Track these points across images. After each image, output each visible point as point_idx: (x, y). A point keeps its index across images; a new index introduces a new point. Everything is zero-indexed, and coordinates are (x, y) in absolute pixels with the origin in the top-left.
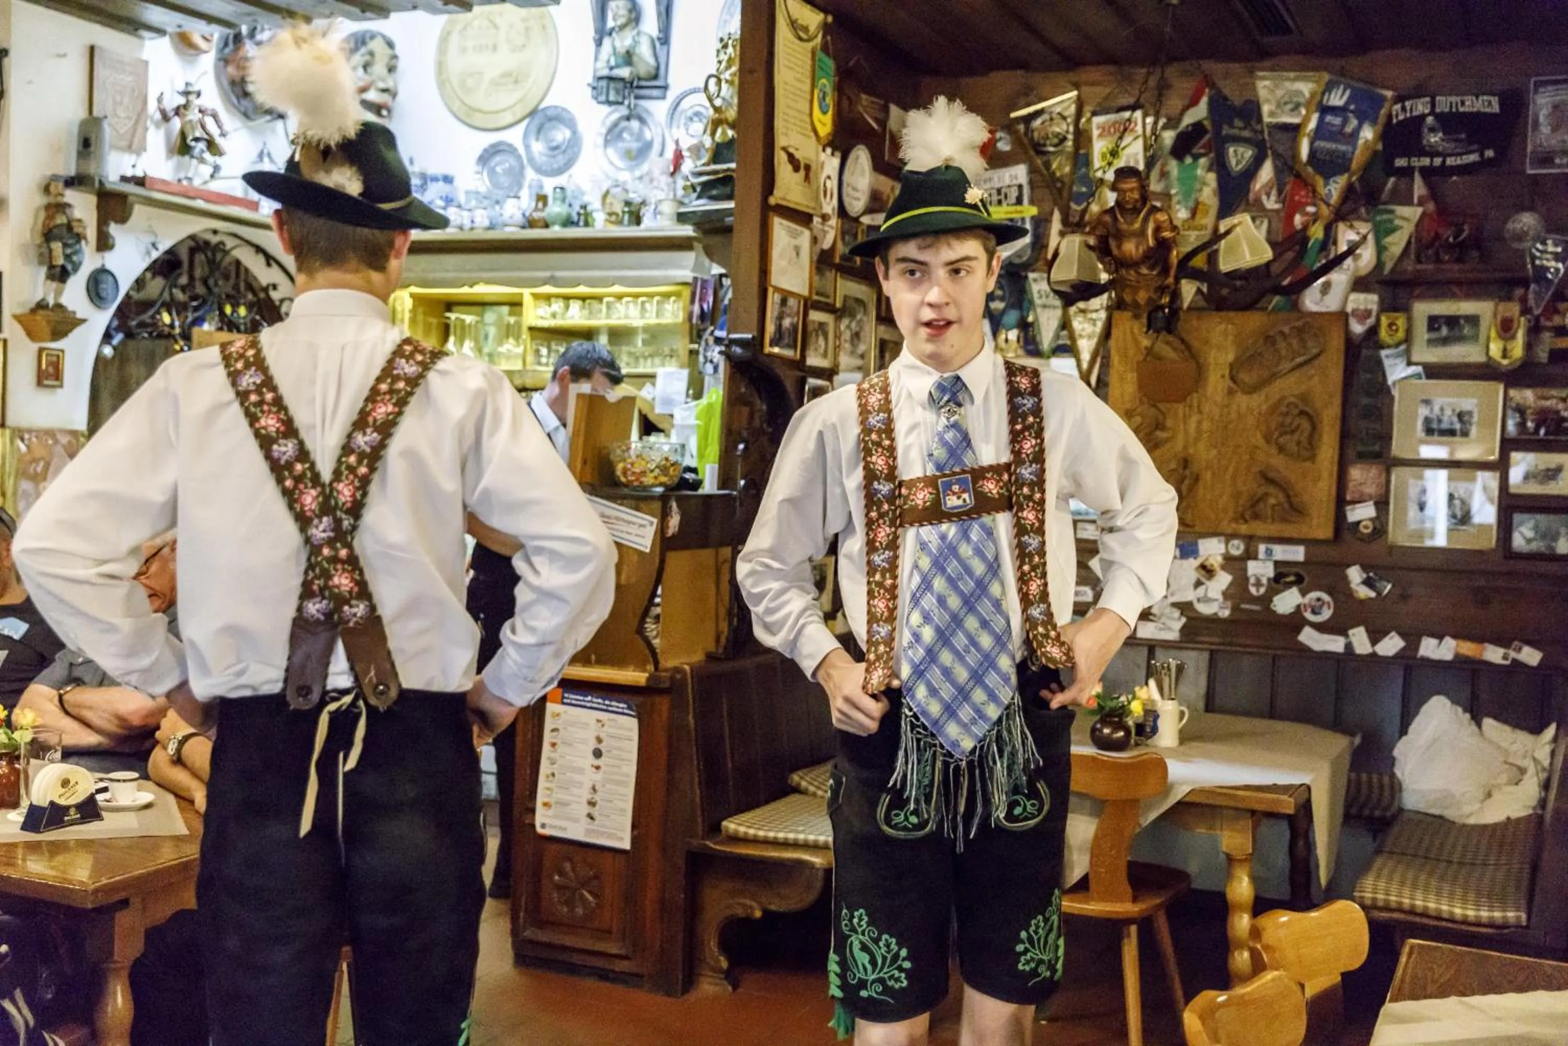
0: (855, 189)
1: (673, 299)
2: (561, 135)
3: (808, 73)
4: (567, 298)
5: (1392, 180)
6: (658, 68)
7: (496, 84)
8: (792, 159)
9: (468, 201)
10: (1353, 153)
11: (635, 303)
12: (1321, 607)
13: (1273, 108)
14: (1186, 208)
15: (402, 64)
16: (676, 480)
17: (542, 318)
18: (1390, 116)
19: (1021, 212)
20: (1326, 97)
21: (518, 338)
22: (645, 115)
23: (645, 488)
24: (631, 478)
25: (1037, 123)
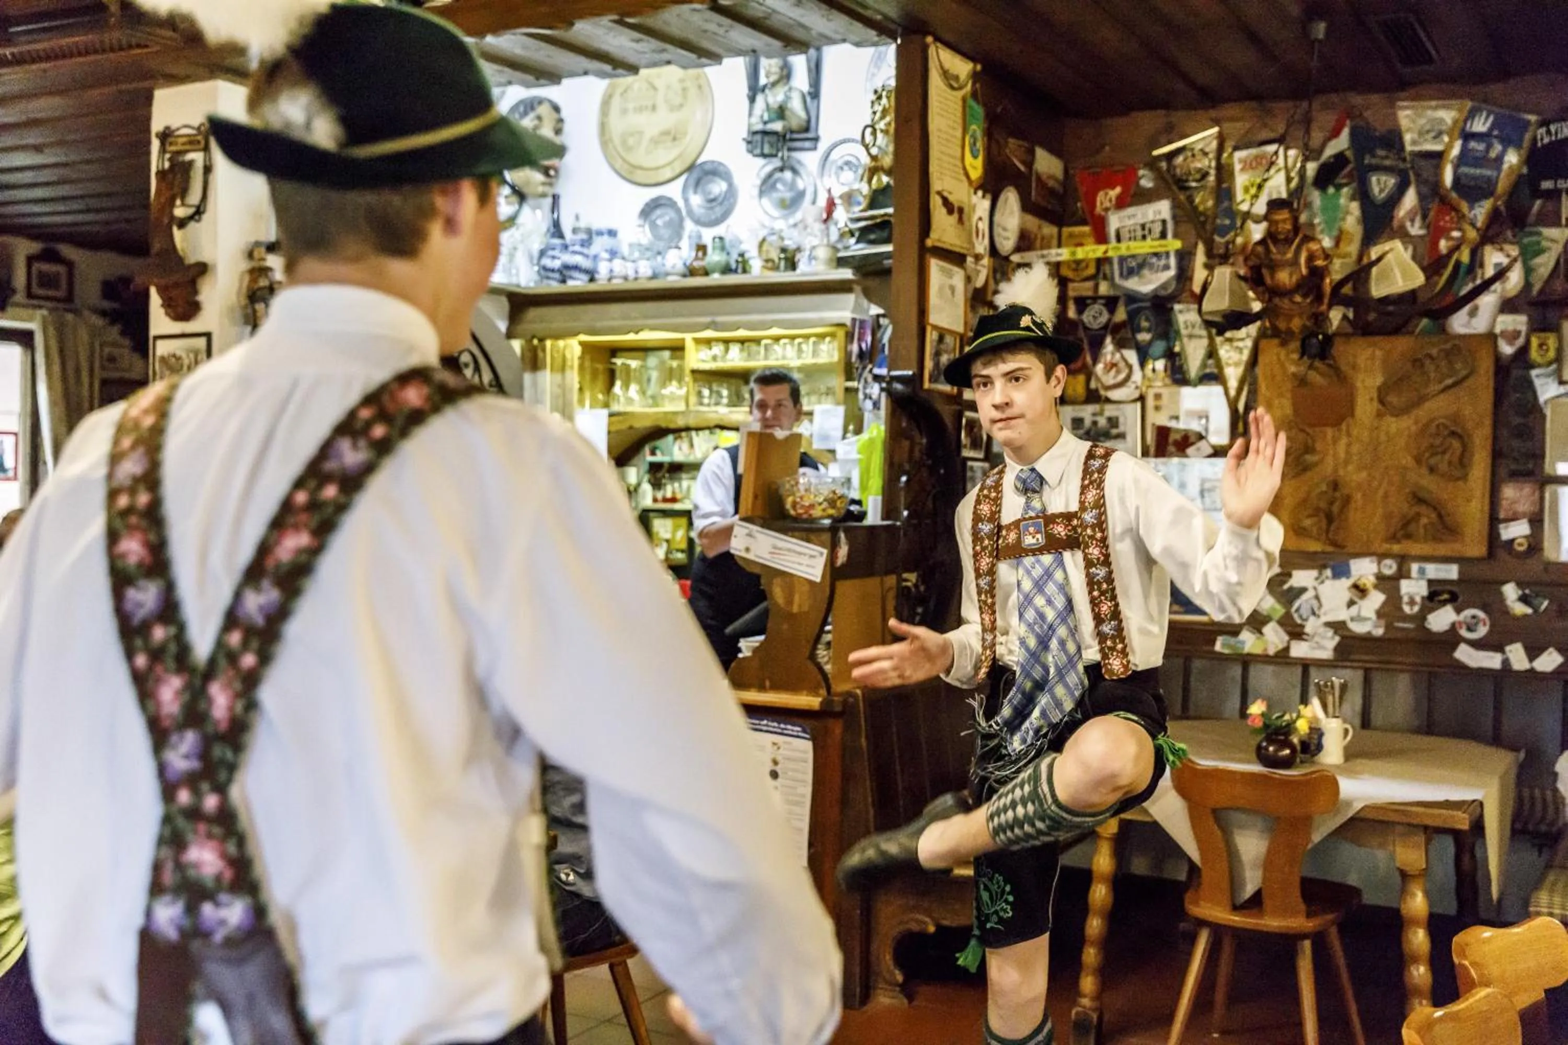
0: (1005, 229)
1: (828, 339)
2: (718, 187)
3: (960, 121)
4: (727, 342)
5: (1538, 203)
6: (809, 121)
7: (655, 142)
8: (946, 203)
9: (631, 253)
10: (1498, 177)
11: (792, 345)
12: (1476, 624)
13: (1416, 136)
14: (1330, 237)
15: (567, 127)
16: (843, 512)
17: (703, 361)
18: (1534, 140)
19: (1165, 246)
20: (1468, 125)
21: (680, 380)
22: (797, 167)
23: (812, 520)
24: (800, 511)
25: (1179, 160)
